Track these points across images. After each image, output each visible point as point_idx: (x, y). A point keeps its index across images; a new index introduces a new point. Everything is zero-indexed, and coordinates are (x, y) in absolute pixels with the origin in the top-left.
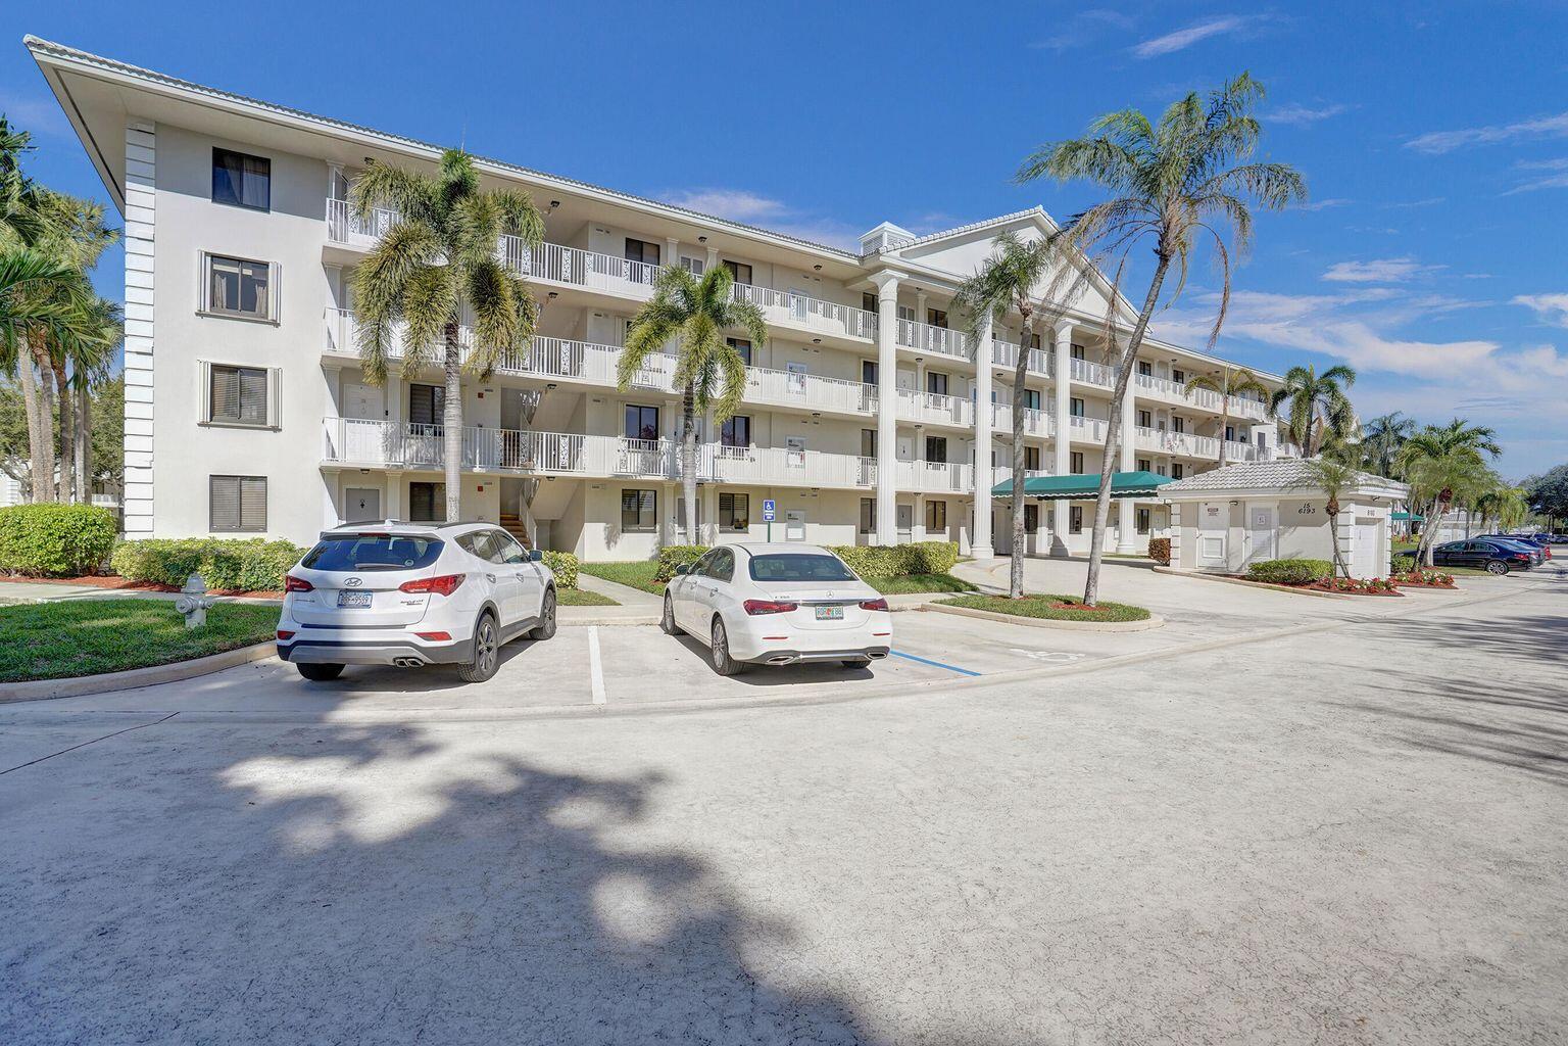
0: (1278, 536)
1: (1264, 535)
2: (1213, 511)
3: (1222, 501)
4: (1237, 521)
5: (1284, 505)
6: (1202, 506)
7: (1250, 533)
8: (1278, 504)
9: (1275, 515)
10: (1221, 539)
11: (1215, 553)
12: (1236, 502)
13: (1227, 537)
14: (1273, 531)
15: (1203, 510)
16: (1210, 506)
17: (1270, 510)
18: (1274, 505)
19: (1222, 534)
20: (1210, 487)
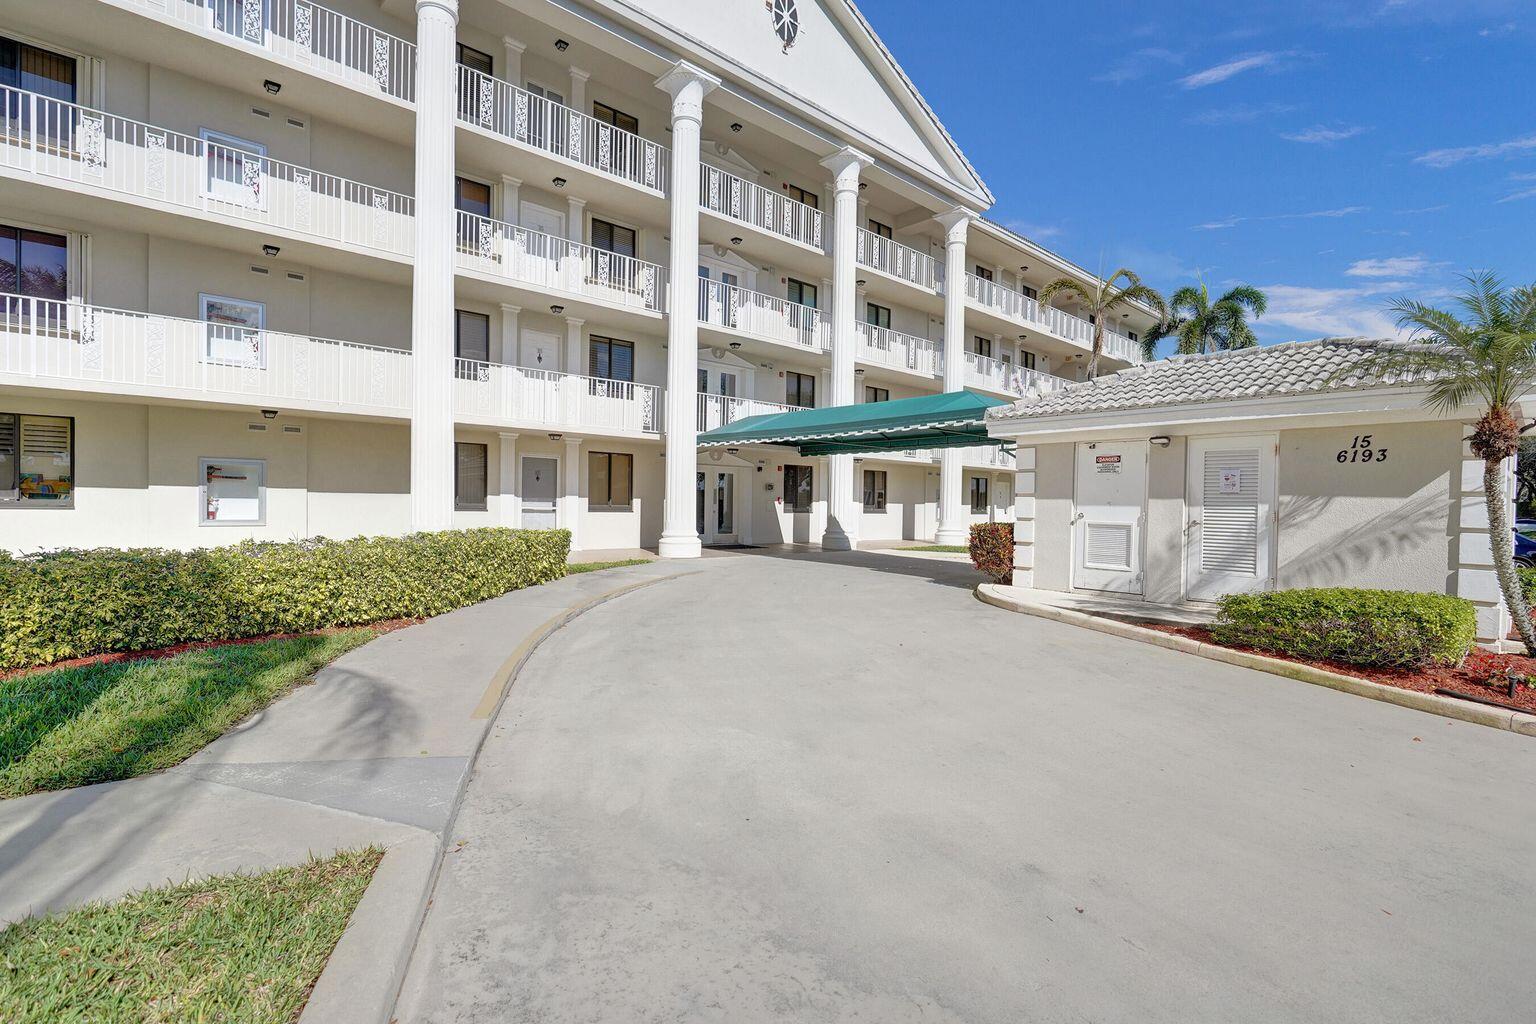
0: (1278, 521)
1: (1234, 519)
2: (1109, 463)
3: (1128, 435)
4: (1167, 483)
5: (1290, 442)
6: (1083, 449)
7: (1199, 513)
8: (1275, 439)
9: (1269, 467)
10: (1128, 528)
11: (1114, 559)
12: (1165, 439)
13: (1143, 523)
14: (1263, 509)
15: (1086, 458)
16: (1099, 451)
17: (1252, 455)
18: (1265, 445)
19: (1129, 515)
20: (1105, 405)
